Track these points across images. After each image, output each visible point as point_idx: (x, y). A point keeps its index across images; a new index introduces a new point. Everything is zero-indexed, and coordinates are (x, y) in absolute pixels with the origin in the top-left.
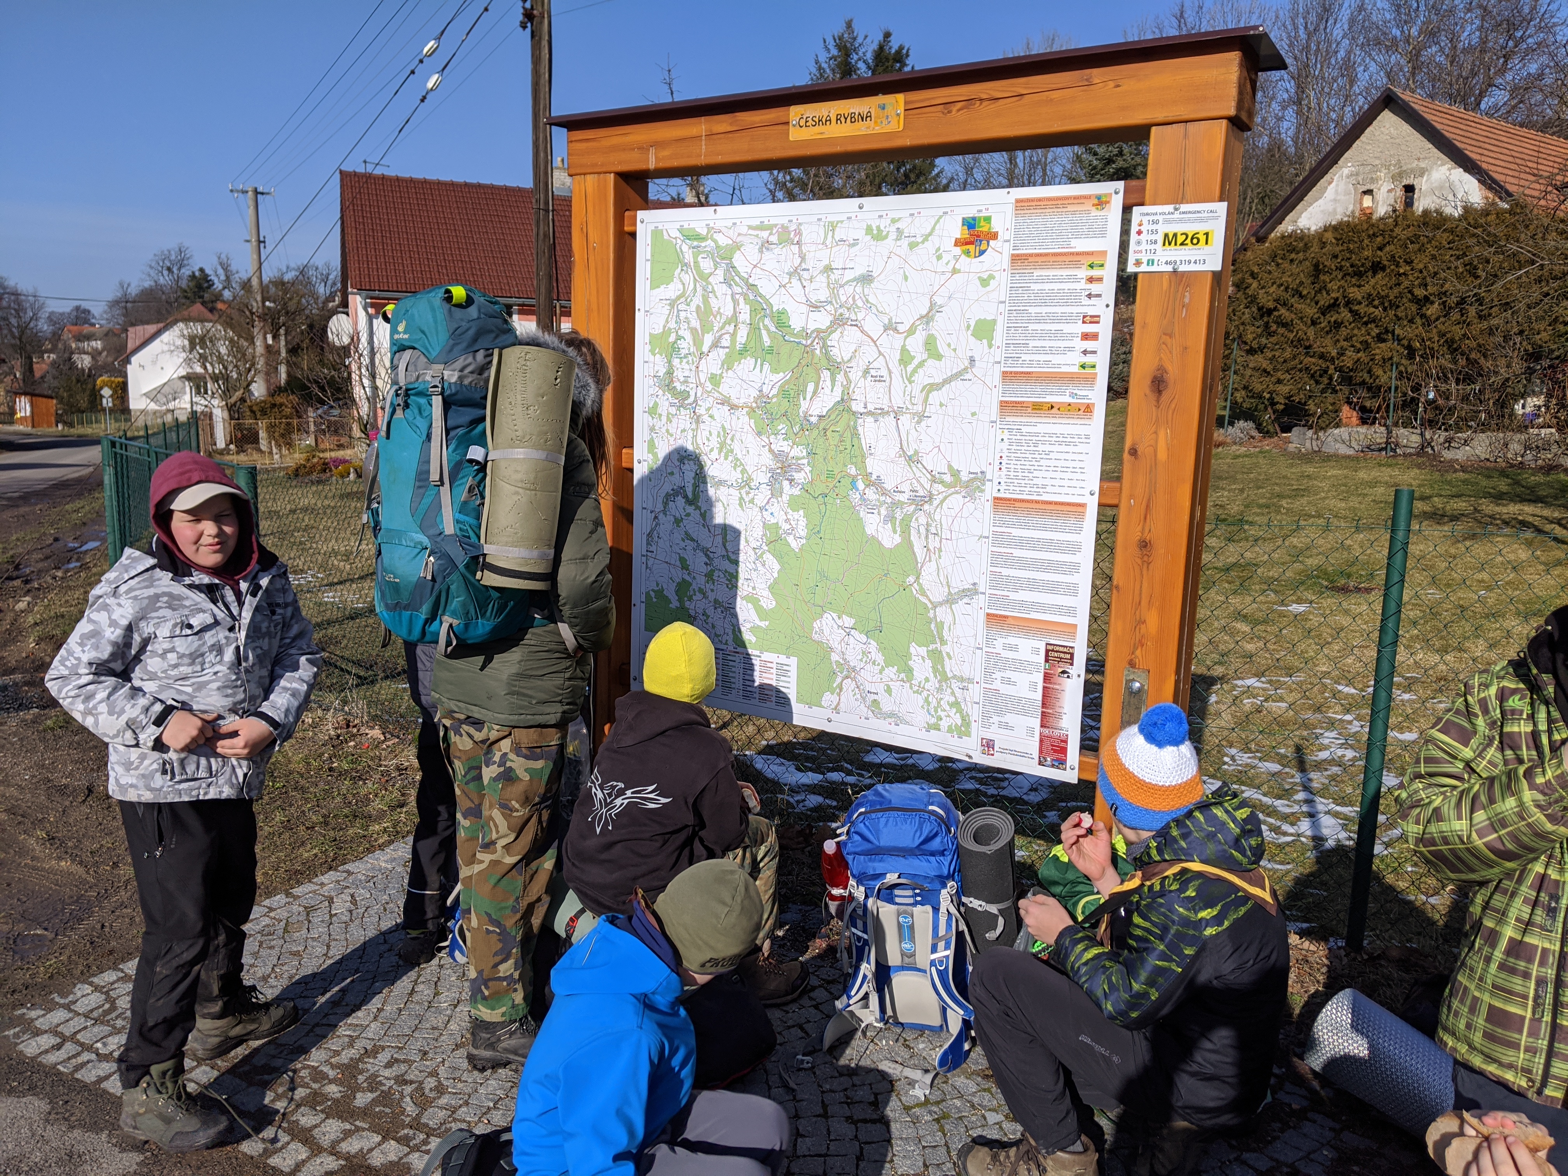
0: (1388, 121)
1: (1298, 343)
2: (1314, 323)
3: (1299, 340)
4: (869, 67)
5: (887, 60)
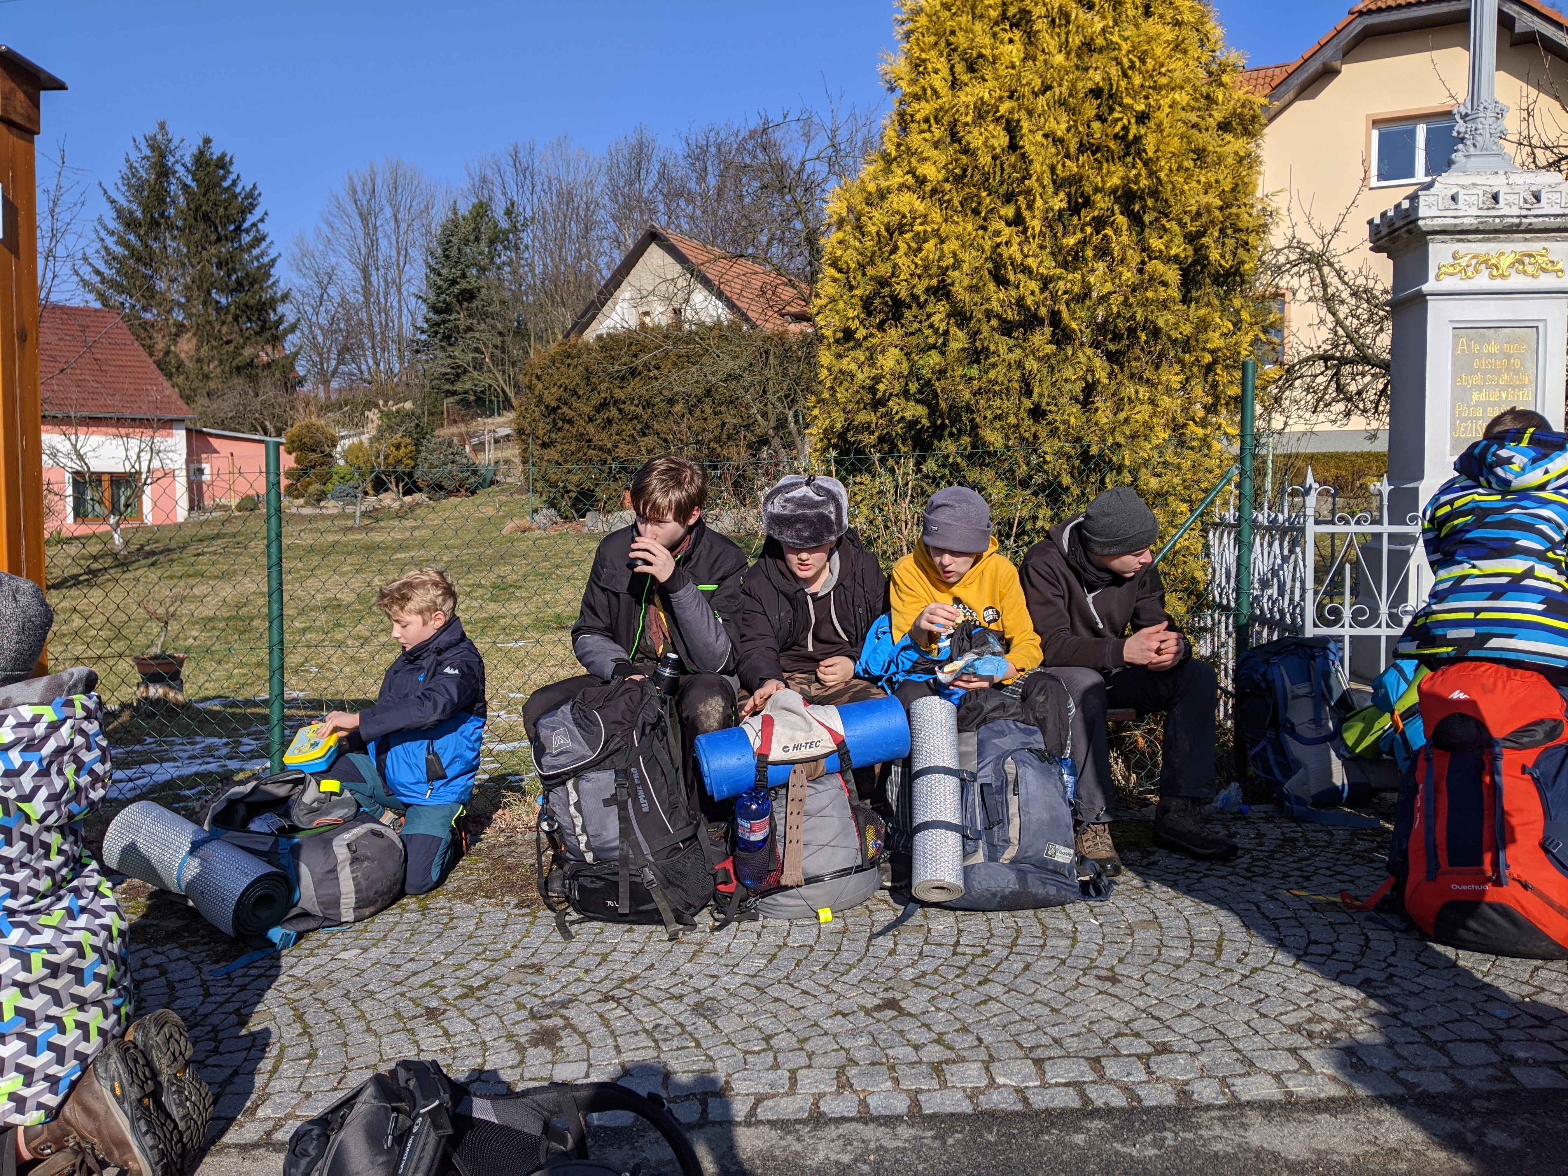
0: (655, 255)
1: (580, 437)
2: (591, 420)
3: (581, 435)
4: (188, 170)
5: (208, 165)
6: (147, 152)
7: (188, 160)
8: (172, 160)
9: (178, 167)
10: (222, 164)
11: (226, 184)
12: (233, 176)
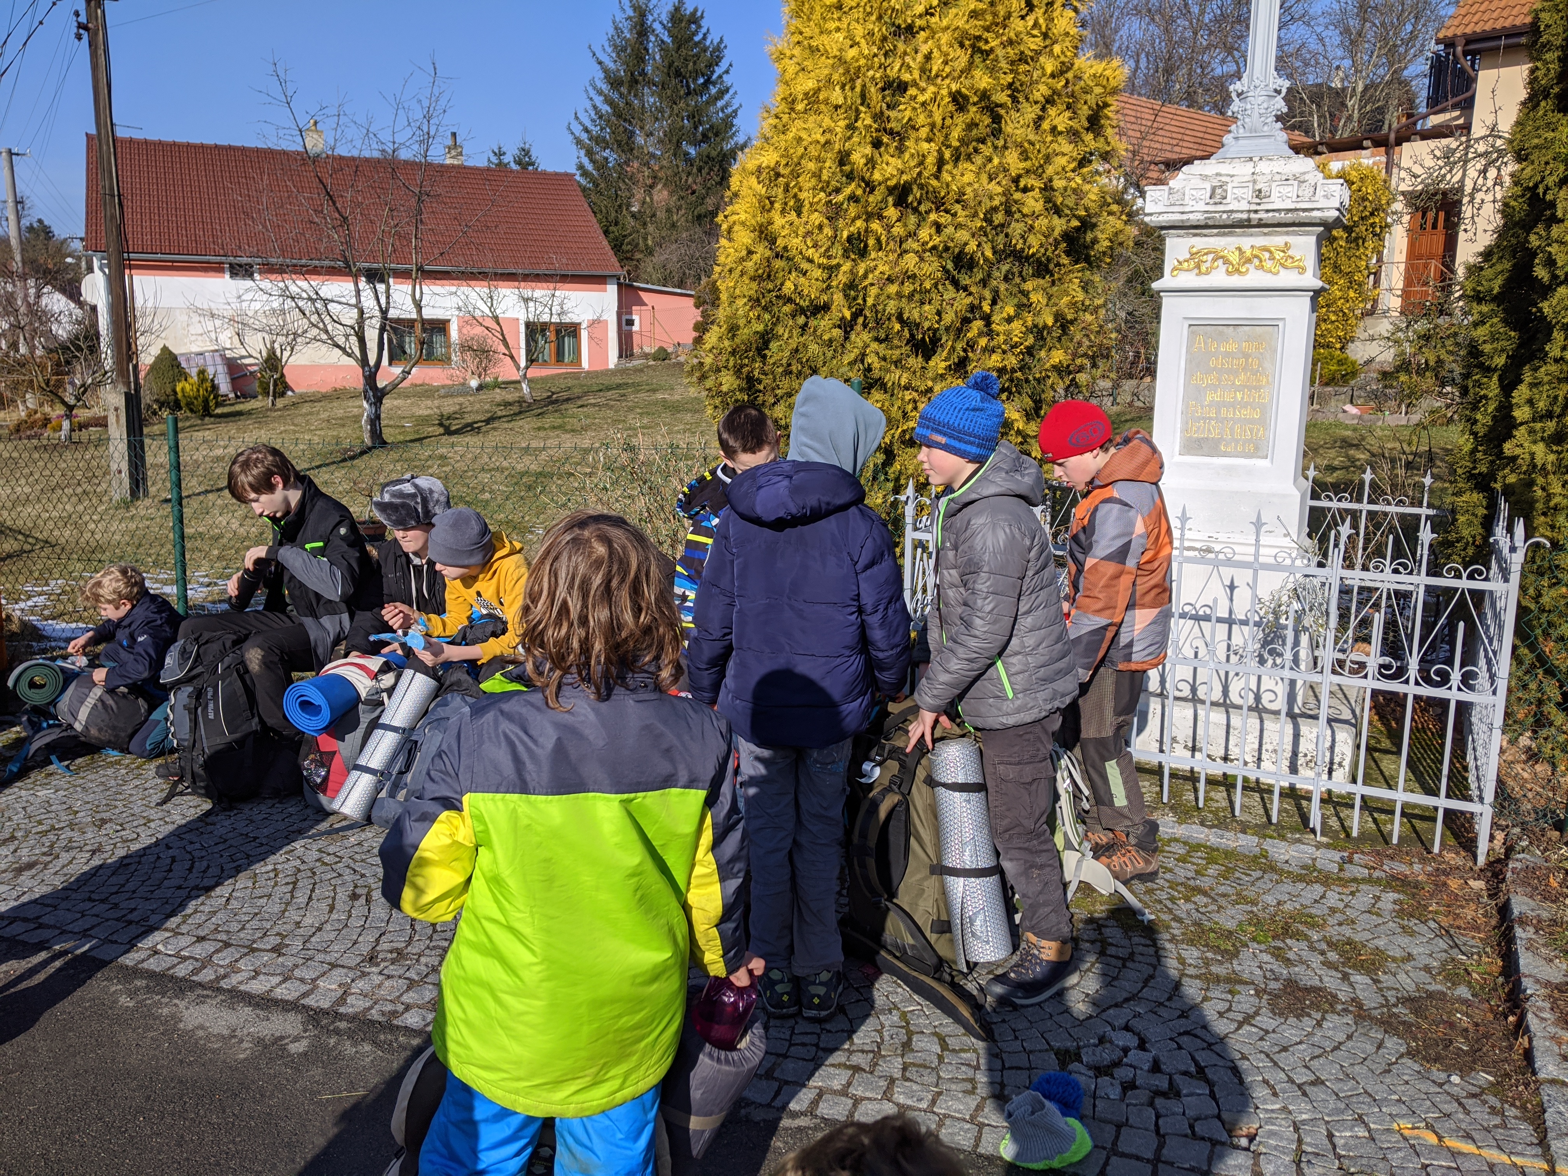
4: (665, 27)
5: (681, 21)
6: (630, 12)
7: (665, 18)
8: (651, 18)
9: (657, 26)
10: (695, 19)
11: (697, 39)
12: (704, 30)
